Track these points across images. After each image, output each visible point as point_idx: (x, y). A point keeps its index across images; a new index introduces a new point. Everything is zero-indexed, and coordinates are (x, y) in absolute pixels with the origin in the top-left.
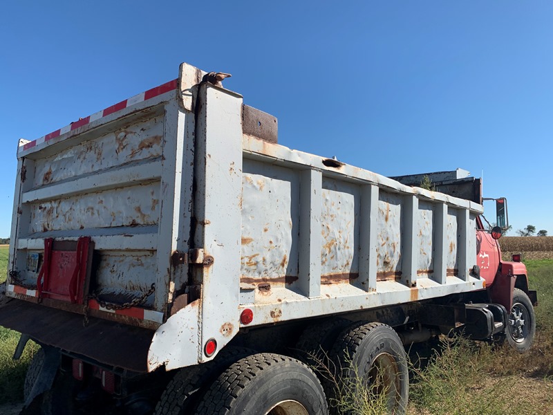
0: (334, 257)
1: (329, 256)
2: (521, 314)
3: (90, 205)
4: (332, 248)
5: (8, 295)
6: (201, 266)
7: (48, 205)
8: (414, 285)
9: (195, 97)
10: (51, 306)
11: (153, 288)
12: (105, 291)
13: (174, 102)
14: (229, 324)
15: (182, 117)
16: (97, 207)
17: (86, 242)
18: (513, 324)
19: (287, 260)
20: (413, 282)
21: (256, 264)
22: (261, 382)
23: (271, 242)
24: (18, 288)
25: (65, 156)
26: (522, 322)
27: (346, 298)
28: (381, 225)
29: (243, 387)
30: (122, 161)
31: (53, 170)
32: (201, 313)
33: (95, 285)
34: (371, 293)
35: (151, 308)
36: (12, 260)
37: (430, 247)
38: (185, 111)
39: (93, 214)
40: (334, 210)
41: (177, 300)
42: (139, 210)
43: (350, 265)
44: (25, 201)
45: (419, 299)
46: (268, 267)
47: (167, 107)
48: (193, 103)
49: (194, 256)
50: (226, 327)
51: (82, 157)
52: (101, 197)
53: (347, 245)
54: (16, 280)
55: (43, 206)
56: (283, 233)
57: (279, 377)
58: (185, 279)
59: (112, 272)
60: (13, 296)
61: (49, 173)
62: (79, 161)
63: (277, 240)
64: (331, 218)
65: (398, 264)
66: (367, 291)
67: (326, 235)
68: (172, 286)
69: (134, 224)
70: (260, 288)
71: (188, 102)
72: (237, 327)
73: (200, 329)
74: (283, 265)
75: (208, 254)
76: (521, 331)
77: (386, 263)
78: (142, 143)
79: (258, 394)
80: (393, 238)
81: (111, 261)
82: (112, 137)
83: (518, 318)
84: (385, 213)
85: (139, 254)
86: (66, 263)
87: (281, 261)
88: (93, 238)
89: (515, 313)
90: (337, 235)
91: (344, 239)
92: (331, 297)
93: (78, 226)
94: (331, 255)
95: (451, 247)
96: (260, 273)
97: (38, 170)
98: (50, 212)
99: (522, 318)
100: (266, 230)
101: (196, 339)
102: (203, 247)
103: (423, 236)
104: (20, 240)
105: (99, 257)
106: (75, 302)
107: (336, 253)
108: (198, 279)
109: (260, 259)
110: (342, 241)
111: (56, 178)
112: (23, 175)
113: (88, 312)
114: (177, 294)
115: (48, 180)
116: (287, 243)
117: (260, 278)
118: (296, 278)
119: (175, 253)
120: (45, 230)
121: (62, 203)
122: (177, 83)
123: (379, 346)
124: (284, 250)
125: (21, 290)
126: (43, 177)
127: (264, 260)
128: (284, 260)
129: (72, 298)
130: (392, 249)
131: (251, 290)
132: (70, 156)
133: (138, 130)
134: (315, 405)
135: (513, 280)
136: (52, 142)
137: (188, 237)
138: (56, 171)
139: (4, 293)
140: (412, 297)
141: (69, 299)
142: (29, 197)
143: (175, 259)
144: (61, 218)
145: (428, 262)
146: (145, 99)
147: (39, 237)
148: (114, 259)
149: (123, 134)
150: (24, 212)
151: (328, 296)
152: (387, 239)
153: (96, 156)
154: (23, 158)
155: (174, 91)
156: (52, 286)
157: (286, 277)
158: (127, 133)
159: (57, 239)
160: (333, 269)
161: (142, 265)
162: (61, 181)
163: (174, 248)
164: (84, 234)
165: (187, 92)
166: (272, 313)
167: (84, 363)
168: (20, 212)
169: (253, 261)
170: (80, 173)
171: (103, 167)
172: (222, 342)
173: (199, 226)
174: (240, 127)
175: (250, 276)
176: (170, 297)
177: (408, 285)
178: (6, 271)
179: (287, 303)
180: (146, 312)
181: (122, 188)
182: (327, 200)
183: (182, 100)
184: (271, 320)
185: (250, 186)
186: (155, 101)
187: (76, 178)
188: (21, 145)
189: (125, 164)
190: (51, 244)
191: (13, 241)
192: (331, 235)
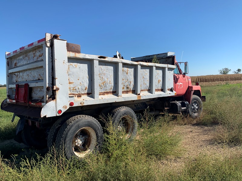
0: (106, 86)
1: (103, 86)
2: (196, 105)
3: (28, 74)
4: (104, 84)
5: (8, 102)
6: (55, 90)
7: (16, 74)
8: (139, 94)
9: (51, 42)
10: (20, 104)
11: (43, 97)
12: (33, 99)
13: (44, 44)
14: (66, 106)
15: (47, 49)
16: (30, 74)
17: (27, 85)
18: (193, 108)
19: (87, 88)
20: (138, 93)
21: (76, 89)
22: (77, 122)
23: (80, 83)
24: (10, 100)
25: (20, 58)
26: (197, 107)
27: (109, 99)
28: (125, 76)
29: (71, 123)
30: (35, 60)
31: (17, 62)
32: (56, 103)
33: (30, 97)
34: (120, 97)
35: (43, 102)
36: (7, 91)
37: (148, 82)
38: (48, 47)
39: (29, 76)
40: (105, 72)
41: (49, 99)
42: (40, 75)
43: (112, 89)
44: (9, 73)
45: (141, 99)
46: (80, 90)
47: (43, 46)
48: (50, 44)
49: (53, 88)
50: (65, 107)
51: (24, 58)
52: (30, 71)
53: (111, 82)
54: (9, 97)
55: (15, 74)
56: (85, 80)
57: (83, 120)
58: (51, 94)
59: (35, 93)
60: (9, 102)
61: (16, 63)
62: (24, 60)
63: (83, 82)
64: (104, 75)
65: (133, 88)
66: (118, 97)
67: (102, 80)
68: (48, 96)
69: (39, 79)
70: (78, 96)
71: (48, 45)
72: (68, 107)
73: (56, 107)
74: (86, 90)
75: (57, 87)
76: (196, 111)
77: (127, 88)
78: (39, 55)
79: (76, 125)
80: (130, 80)
81: (34, 90)
82: (32, 53)
83: (195, 106)
84: (126, 72)
85: (40, 88)
86: (22, 91)
87: (85, 88)
88: (29, 84)
89: (194, 104)
90: (106, 80)
91: (109, 81)
92: (103, 98)
93: (25, 80)
94: (104, 86)
95: (159, 81)
96: (77, 92)
97: (13, 62)
98: (17, 76)
99: (197, 106)
100: (78, 80)
101: (55, 110)
102: (55, 85)
103: (144, 78)
104: (10, 85)
105: (31, 89)
106: (25, 102)
107: (106, 85)
108: (55, 94)
109: (77, 88)
110: (108, 81)
111: (18, 65)
112: (8, 64)
113: (29, 105)
114: (49, 98)
115: (16, 66)
116: (87, 83)
117: (78, 93)
118: (91, 93)
119: (47, 87)
120: (17, 82)
121: (20, 73)
122: (45, 39)
123: (124, 113)
124: (86, 85)
125: (11, 101)
126: (14, 65)
127: (78, 88)
128: (86, 88)
129: (24, 102)
130: (130, 83)
131: (73, 97)
132: (21, 58)
133: (38, 51)
134: (97, 129)
135: (192, 92)
136: (15, 54)
137: (51, 83)
138: (18, 62)
139: (6, 102)
140: (138, 98)
141: (23, 102)
142: (11, 71)
143: (48, 89)
144: (20, 78)
145: (147, 87)
146: (38, 43)
147: (14, 84)
148: (35, 89)
149: (34, 52)
150: (10, 76)
151: (102, 98)
152: (128, 80)
153: (28, 59)
154: (7, 58)
155: (44, 41)
156: (19, 99)
157: (87, 93)
158: (35, 52)
159: (20, 84)
160: (106, 90)
161: (42, 91)
162: (19, 66)
163: (47, 86)
164: (26, 83)
165: (48, 42)
166: (81, 103)
167: (31, 121)
168: (8, 76)
169: (74, 89)
170: (24, 64)
171: (30, 62)
172: (64, 111)
173: (54, 79)
174: (66, 49)
175: (74, 93)
176: (47, 99)
177: (137, 95)
178: (6, 95)
179: (86, 100)
180: (42, 103)
181: (35, 69)
182: (102, 69)
183: (46, 44)
184: (81, 105)
185: (72, 67)
186: (40, 44)
187: (23, 65)
188: (6, 54)
189: (36, 61)
190: (18, 86)
191: (7, 86)
192: (104, 80)
